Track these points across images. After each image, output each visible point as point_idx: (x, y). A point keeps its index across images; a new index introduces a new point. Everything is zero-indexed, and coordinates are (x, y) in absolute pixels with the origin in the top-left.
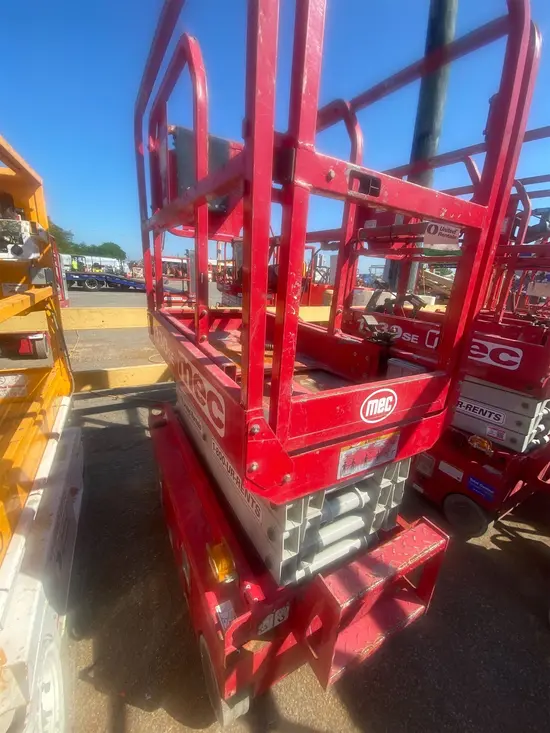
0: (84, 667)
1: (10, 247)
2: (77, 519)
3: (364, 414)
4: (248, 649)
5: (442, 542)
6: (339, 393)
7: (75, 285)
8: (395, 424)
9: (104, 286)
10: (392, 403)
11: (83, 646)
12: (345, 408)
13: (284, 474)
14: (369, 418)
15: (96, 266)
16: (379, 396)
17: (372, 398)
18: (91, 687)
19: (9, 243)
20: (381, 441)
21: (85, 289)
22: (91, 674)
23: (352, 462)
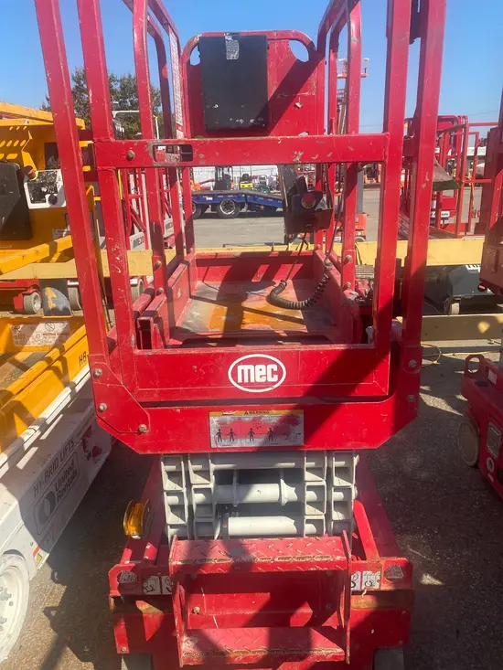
0: (51, 605)
1: (47, 196)
2: (90, 482)
3: (236, 380)
4: (140, 608)
5: (338, 558)
6: (193, 352)
7: (209, 211)
8: (291, 400)
9: (244, 210)
10: (279, 373)
11: (58, 589)
12: (206, 368)
13: (139, 424)
14: (242, 384)
15: (246, 178)
16: (255, 362)
17: (244, 362)
18: (48, 622)
19: (47, 193)
20: (273, 416)
21: (218, 216)
22: (53, 613)
23: (229, 431)
